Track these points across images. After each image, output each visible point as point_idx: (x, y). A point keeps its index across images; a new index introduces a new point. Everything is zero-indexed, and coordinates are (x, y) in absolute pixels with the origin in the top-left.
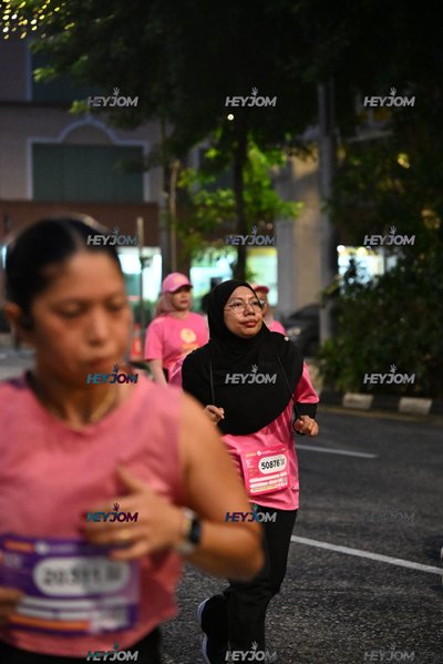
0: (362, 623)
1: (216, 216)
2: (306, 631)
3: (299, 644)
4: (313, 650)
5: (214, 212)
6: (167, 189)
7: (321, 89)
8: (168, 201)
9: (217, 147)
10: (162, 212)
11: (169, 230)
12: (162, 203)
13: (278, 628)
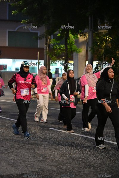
0: (110, 158)
1: (60, 52)
2: (95, 160)
3: (94, 163)
4: (98, 165)
5: (59, 51)
6: (46, 44)
7: (89, 18)
8: (46, 47)
9: (60, 33)
10: (45, 50)
11: (47, 55)
12: (45, 48)
13: (88, 159)
